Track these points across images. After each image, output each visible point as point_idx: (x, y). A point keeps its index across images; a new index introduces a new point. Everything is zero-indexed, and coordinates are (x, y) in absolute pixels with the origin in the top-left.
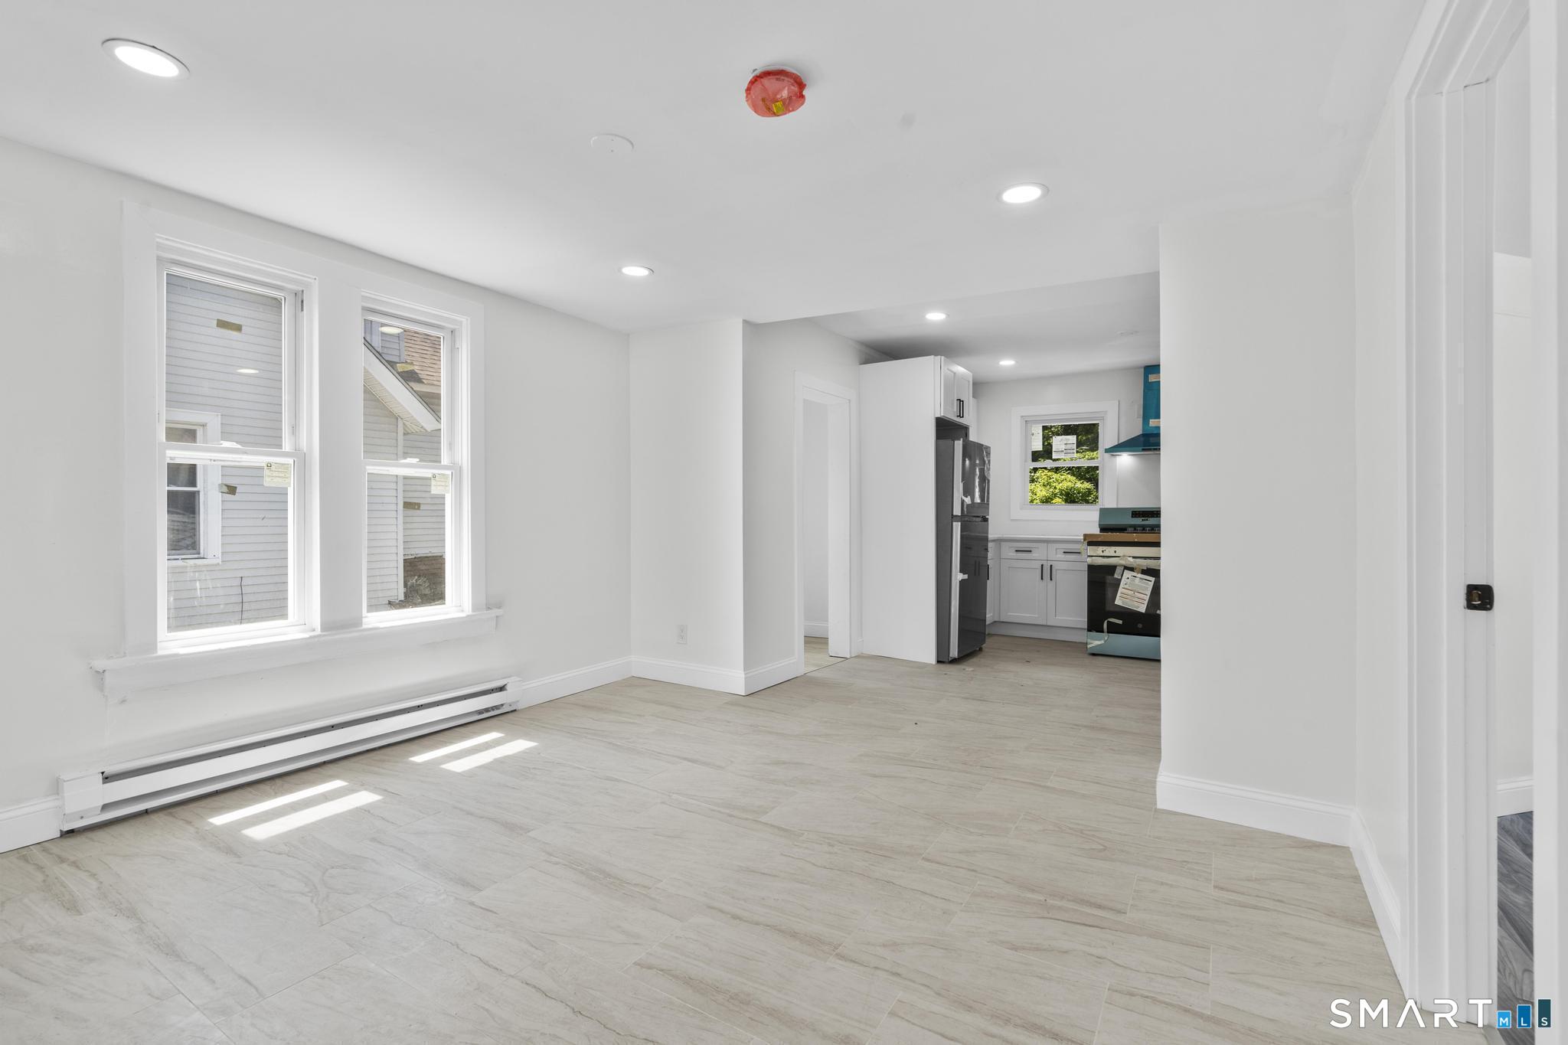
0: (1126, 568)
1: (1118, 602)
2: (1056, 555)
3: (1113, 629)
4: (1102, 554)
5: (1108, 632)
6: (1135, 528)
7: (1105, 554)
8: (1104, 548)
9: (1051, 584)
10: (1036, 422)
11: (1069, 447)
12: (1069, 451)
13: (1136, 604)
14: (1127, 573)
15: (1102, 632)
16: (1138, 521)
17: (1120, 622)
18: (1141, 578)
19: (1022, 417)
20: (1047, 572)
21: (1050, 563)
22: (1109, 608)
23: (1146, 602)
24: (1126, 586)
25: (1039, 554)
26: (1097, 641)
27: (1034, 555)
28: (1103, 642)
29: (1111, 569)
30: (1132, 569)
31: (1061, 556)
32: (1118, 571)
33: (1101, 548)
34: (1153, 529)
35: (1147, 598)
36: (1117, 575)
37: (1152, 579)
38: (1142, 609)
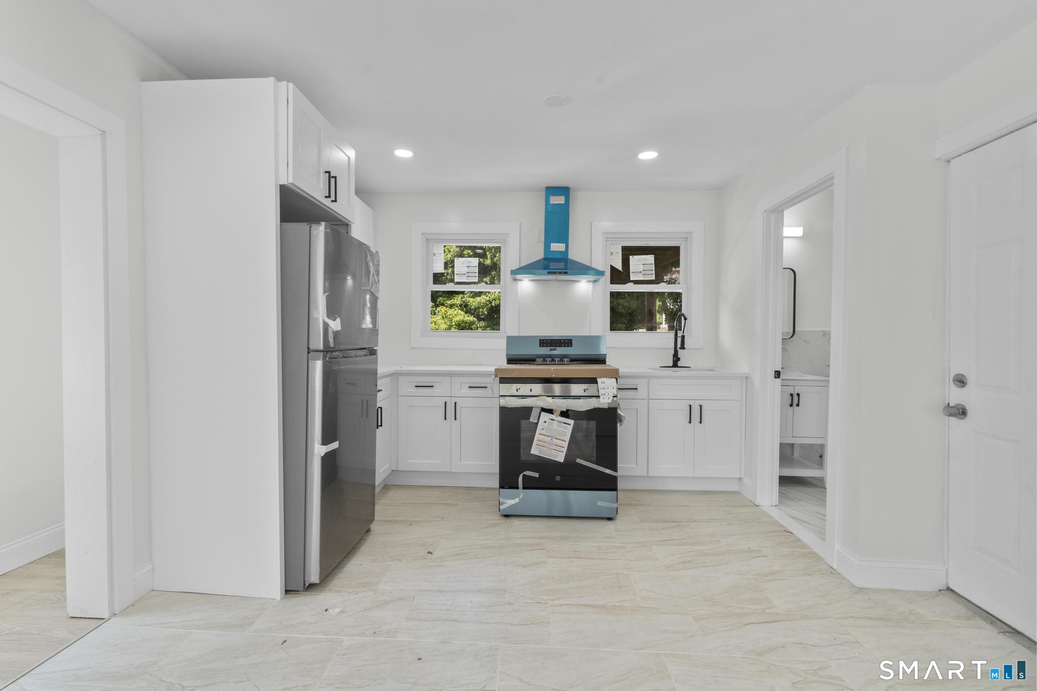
0: (543, 410)
1: (534, 451)
2: (460, 391)
3: (530, 484)
4: (516, 394)
5: (524, 488)
6: (545, 359)
7: (520, 393)
8: (519, 386)
9: (455, 423)
10: (438, 241)
11: (471, 270)
12: (471, 275)
13: (554, 452)
14: (545, 416)
15: (517, 488)
16: (545, 351)
17: (536, 475)
18: (559, 421)
19: (422, 234)
20: (451, 411)
21: (454, 400)
22: (523, 457)
23: (565, 450)
24: (543, 432)
25: (442, 389)
26: (512, 500)
27: (436, 391)
28: (517, 500)
29: (526, 412)
30: (550, 411)
31: (466, 391)
32: (534, 413)
33: (515, 386)
34: (562, 360)
35: (566, 445)
36: (533, 419)
37: (572, 422)
38: (560, 458)
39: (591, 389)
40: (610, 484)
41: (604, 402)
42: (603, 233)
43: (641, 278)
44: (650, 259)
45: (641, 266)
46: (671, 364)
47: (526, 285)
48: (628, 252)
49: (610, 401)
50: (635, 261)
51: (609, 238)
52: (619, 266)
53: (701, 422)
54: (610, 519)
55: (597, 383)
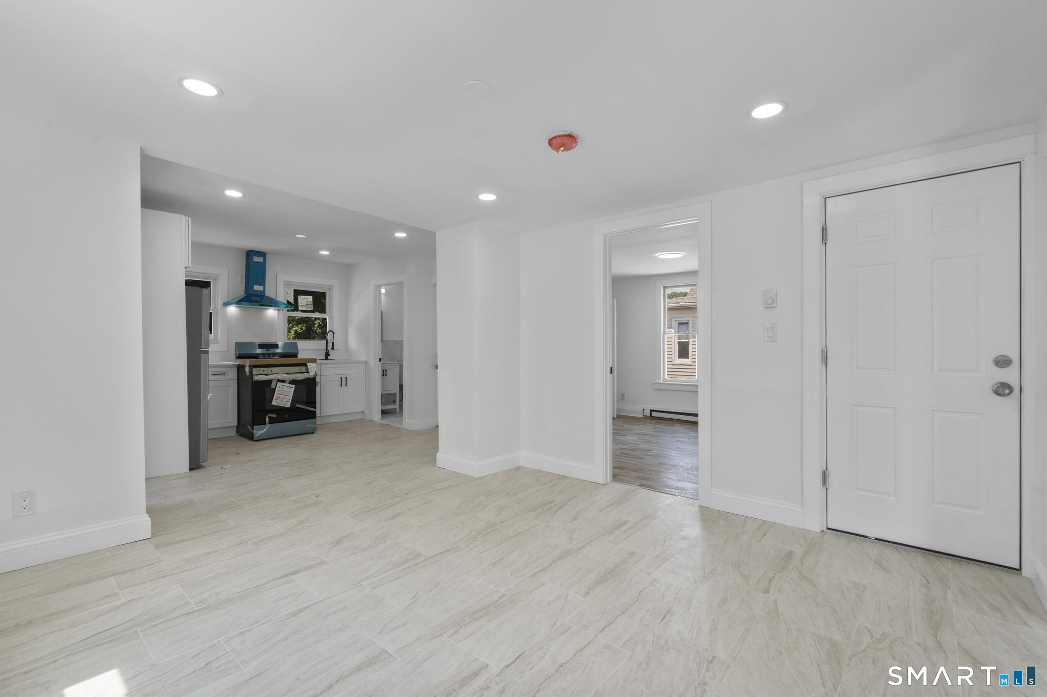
0: (279, 381)
1: (274, 403)
3: (272, 421)
4: (263, 373)
5: (269, 423)
6: (266, 355)
7: (266, 373)
8: (265, 369)
13: (285, 403)
14: (279, 384)
15: (265, 424)
16: (263, 351)
17: (275, 416)
18: (287, 387)
22: (268, 407)
23: (290, 401)
24: (279, 392)
26: (262, 431)
28: (265, 430)
29: (269, 382)
30: (283, 381)
32: (274, 383)
33: (263, 369)
35: (291, 398)
36: (273, 386)
37: (294, 386)
38: (288, 405)
39: (303, 369)
40: (313, 415)
41: (312, 374)
42: (284, 281)
43: (305, 309)
44: (310, 298)
45: (305, 302)
46: (324, 358)
47: (233, 310)
48: (297, 293)
49: (314, 374)
50: (301, 299)
51: (287, 284)
52: (292, 301)
53: (346, 385)
54: (313, 433)
55: (307, 365)
